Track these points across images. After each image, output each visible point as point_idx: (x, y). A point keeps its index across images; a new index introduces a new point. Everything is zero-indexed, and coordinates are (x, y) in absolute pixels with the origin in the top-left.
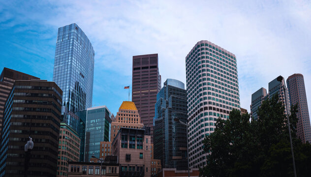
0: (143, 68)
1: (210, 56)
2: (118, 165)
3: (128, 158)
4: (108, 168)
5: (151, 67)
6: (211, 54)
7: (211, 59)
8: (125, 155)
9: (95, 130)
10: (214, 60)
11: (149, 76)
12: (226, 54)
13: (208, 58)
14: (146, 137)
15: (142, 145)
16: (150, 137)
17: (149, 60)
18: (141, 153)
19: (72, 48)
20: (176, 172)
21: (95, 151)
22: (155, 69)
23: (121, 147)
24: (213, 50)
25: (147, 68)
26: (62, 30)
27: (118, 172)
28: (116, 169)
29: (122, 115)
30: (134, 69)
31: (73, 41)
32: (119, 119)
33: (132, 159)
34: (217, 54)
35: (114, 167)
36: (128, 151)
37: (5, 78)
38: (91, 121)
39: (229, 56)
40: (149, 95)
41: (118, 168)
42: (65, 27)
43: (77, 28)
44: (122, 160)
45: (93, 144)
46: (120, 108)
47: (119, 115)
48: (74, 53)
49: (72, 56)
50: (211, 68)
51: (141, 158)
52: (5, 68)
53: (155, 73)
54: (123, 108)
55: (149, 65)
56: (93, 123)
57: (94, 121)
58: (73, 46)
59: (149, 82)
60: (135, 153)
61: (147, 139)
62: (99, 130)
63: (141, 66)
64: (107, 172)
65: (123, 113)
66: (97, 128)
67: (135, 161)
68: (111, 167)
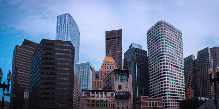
0: (112, 38)
1: (167, 31)
2: (114, 91)
3: (120, 87)
4: (108, 93)
5: (118, 38)
6: (167, 30)
7: (168, 33)
8: (118, 86)
9: (83, 75)
10: (169, 34)
11: (116, 43)
12: (176, 31)
13: (166, 32)
14: (130, 75)
15: (127, 80)
16: (131, 75)
17: (116, 33)
18: (127, 85)
19: (67, 29)
20: (148, 98)
21: (84, 88)
22: (120, 39)
23: (115, 81)
24: (168, 27)
25: (115, 38)
26: (59, 18)
27: (114, 96)
28: (113, 94)
29: (105, 64)
30: (107, 39)
31: (68, 24)
32: (104, 67)
33: (122, 88)
34: (171, 30)
35: (112, 93)
36: (120, 83)
37: (25, 46)
38: (81, 70)
39: (178, 32)
40: (117, 54)
41: (114, 93)
42: (61, 16)
43: (70, 16)
44: (116, 88)
45: (82, 83)
46: (104, 60)
47: (104, 64)
48: (69, 32)
49: (67, 34)
50: (167, 39)
51: (127, 88)
52: (25, 39)
53: (121, 41)
54: (106, 61)
55: (116, 37)
56: (82, 71)
57: (83, 70)
58: (67, 27)
59: (117, 47)
60: (124, 84)
61: (130, 77)
62: (86, 75)
63: (111, 37)
64: (108, 96)
65: (106, 63)
66: (85, 74)
67: (124, 89)
68: (110, 93)
